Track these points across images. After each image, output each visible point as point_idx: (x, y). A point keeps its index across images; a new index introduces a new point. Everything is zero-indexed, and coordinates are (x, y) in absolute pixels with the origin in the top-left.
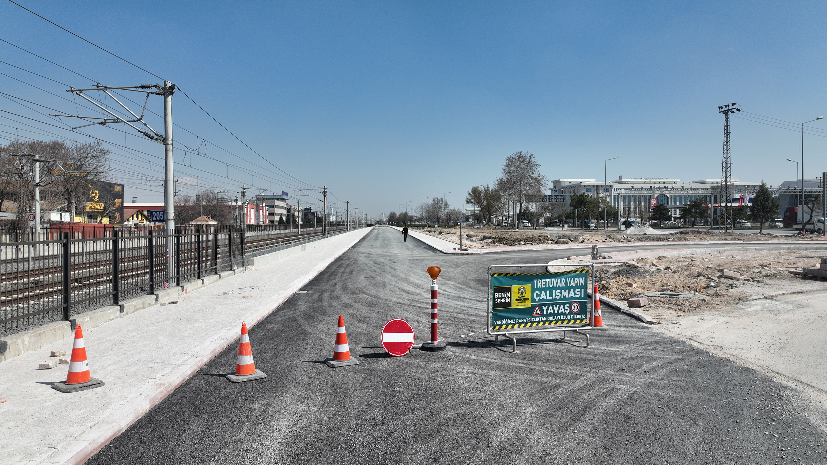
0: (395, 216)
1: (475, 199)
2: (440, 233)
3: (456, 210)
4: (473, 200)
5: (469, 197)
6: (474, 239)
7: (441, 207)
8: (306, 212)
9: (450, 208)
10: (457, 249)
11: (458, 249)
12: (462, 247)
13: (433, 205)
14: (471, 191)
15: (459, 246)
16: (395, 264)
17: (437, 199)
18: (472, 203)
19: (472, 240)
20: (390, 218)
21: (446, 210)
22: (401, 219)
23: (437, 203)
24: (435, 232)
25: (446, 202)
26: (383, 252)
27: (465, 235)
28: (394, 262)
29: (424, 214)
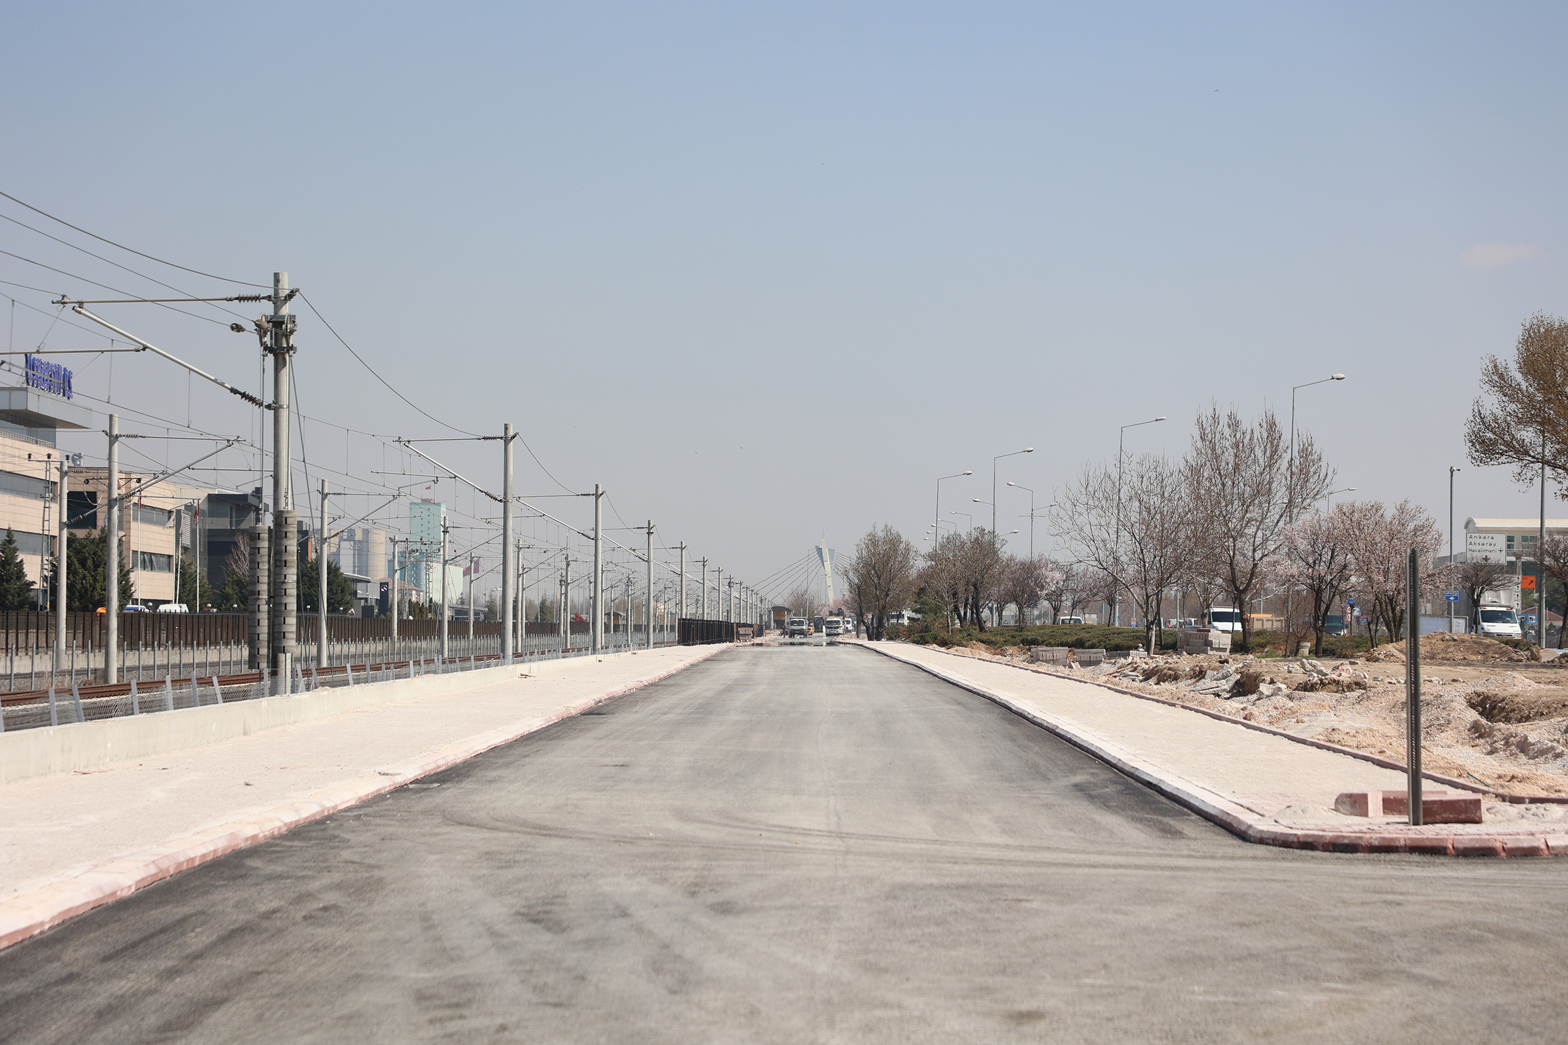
0: (904, 565)
1: (1546, 425)
2: (1245, 687)
3: (1389, 513)
4: (1528, 435)
5: (1493, 404)
6: (1537, 732)
7: (1262, 491)
8: (223, 523)
9: (1335, 500)
10: (1375, 804)
11: (1390, 805)
12: (1426, 785)
13: (1195, 472)
14: (1510, 359)
15: (1399, 783)
16: (721, 925)
17: (1234, 424)
18: (1521, 452)
19: (1524, 746)
20: (865, 578)
21: (1305, 518)
22: (943, 586)
23: (1229, 456)
24: (1199, 674)
25: (1305, 453)
26: (683, 815)
27: (1460, 704)
28: (725, 909)
29: (1125, 548)
